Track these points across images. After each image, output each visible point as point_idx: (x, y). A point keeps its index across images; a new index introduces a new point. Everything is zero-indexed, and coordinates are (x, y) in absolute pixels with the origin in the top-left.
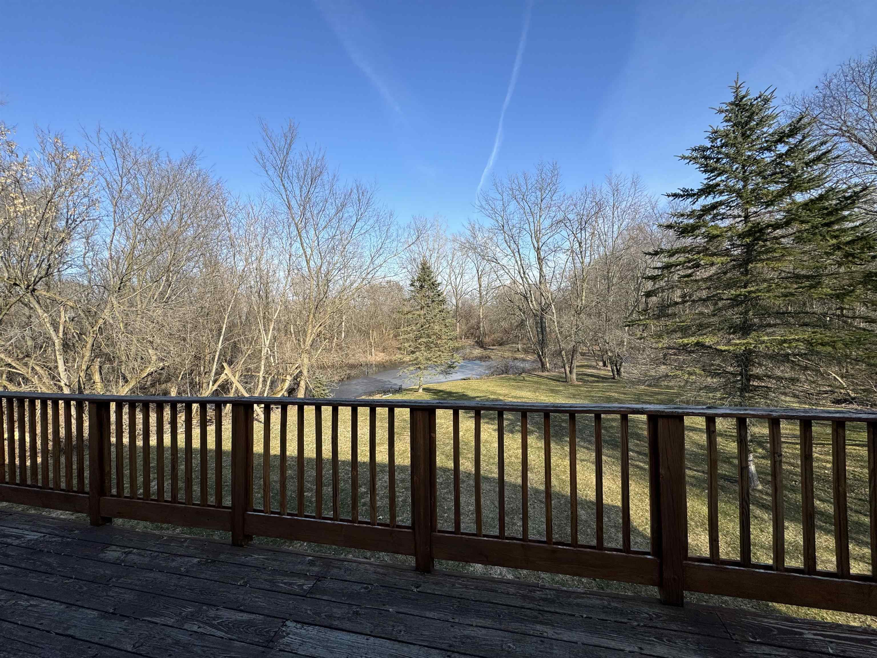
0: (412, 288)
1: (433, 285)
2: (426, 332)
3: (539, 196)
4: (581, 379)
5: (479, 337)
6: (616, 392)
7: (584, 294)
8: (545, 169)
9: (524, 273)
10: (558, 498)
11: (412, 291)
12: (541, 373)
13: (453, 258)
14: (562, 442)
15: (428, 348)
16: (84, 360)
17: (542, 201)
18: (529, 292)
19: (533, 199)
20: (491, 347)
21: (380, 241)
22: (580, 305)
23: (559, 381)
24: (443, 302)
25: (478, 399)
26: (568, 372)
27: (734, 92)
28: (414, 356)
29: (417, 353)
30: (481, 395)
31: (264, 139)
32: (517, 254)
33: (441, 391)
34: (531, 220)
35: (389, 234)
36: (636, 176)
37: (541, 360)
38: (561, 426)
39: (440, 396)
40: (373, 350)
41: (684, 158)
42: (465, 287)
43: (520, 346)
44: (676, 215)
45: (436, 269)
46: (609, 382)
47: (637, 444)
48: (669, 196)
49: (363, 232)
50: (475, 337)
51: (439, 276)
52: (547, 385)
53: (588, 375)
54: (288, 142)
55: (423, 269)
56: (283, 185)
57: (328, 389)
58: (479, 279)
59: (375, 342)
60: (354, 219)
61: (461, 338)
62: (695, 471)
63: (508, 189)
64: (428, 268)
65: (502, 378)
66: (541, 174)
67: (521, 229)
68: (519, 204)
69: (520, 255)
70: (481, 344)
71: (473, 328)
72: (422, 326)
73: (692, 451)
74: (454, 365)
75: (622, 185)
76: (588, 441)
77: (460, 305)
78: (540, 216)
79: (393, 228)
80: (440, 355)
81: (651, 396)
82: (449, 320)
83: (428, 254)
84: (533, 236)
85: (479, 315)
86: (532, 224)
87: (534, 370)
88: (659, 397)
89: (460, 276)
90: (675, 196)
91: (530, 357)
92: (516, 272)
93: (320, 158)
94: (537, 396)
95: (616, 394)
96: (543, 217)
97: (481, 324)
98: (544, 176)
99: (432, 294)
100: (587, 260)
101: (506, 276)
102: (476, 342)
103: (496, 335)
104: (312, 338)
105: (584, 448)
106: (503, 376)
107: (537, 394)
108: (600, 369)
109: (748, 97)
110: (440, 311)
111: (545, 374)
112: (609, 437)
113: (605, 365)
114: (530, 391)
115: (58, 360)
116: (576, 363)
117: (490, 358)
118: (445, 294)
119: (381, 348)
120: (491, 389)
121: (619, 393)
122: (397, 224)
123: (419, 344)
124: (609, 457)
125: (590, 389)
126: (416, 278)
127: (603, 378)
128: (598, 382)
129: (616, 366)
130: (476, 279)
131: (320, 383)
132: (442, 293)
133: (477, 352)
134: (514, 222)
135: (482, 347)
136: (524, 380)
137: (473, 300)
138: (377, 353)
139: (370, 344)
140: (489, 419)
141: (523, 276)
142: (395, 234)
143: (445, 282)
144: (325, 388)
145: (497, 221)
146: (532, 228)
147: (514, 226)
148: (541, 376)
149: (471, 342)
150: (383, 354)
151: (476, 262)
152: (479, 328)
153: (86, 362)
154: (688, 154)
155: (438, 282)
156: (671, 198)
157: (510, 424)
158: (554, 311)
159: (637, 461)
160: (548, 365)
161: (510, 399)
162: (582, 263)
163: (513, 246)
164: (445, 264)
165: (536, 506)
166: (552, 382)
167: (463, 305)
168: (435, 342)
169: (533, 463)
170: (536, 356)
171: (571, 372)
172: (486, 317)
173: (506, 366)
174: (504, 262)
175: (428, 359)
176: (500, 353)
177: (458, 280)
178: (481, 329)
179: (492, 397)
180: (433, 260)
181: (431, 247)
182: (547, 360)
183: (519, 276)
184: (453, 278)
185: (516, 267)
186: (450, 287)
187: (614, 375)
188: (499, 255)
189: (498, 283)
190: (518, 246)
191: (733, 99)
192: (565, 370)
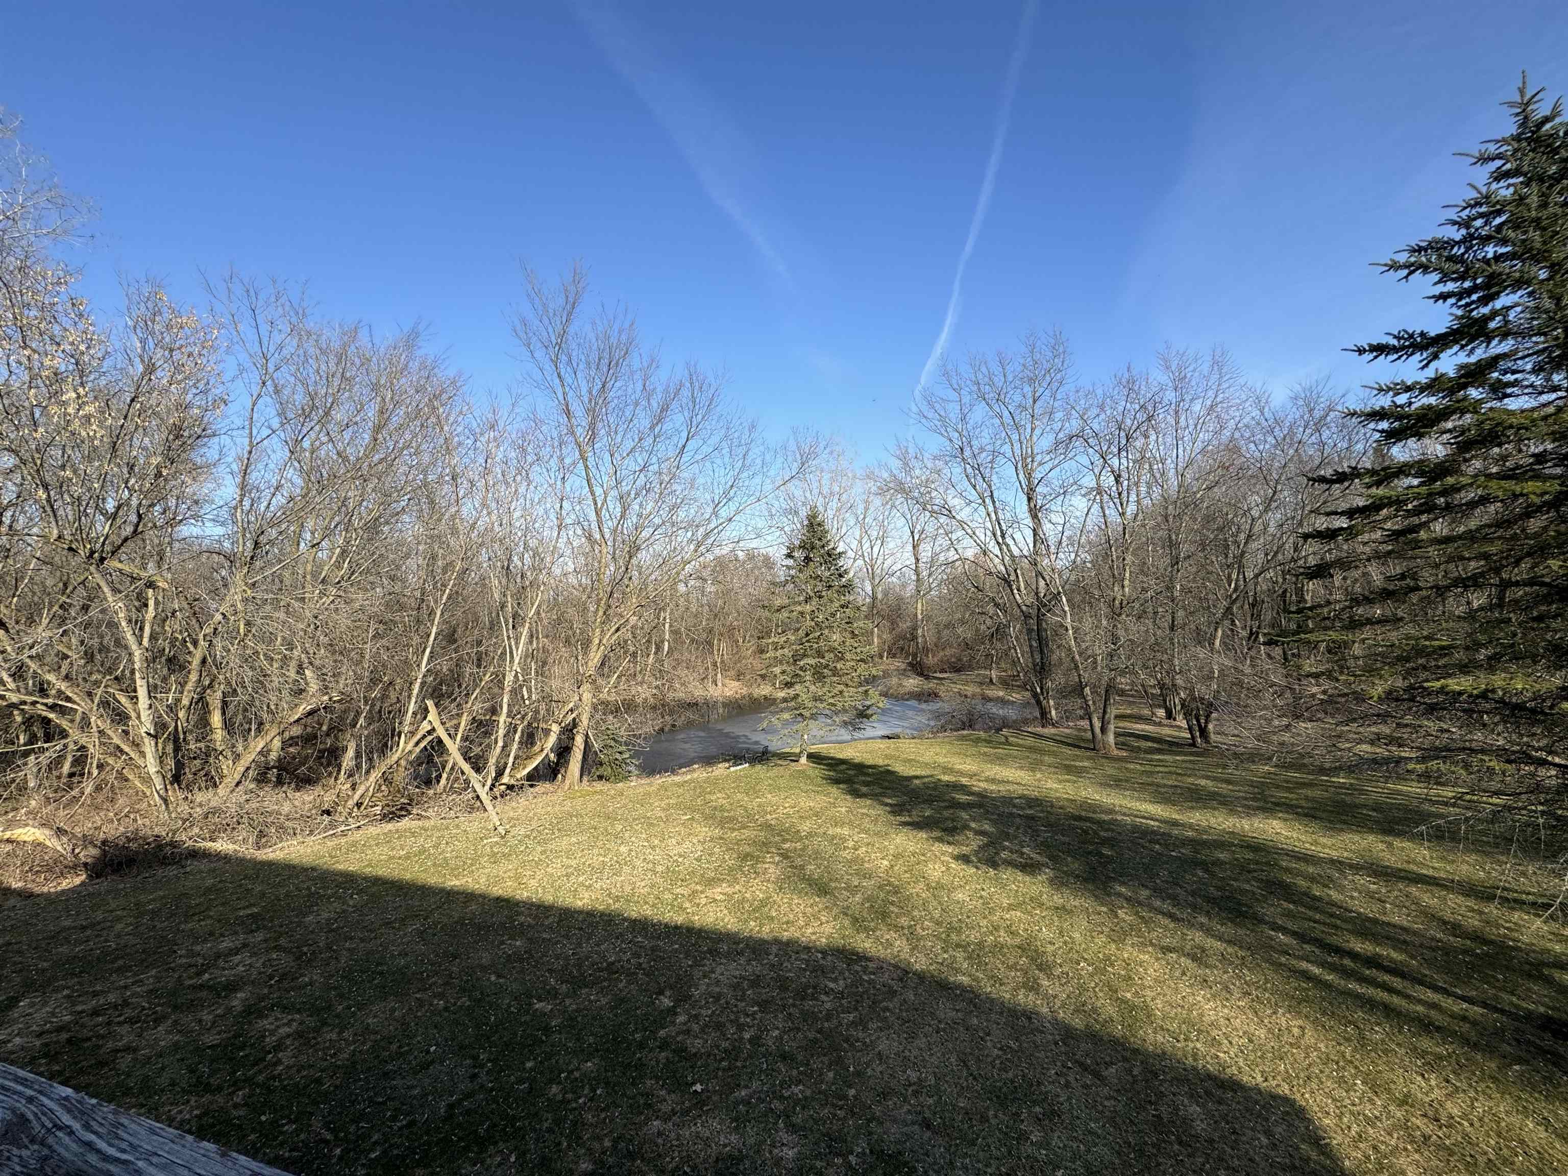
0: (790, 562)
1: (830, 556)
2: (815, 646)
3: (1030, 394)
4: (1123, 744)
5: (915, 656)
6: (1207, 778)
7: (1127, 575)
8: (1039, 343)
9: (1003, 536)
10: (1125, 1059)
11: (788, 567)
12: (1039, 730)
13: (866, 509)
14: (1109, 895)
15: (819, 676)
16: (187, 688)
17: (1034, 402)
18: (1013, 573)
19: (1018, 398)
20: (938, 675)
21: (732, 473)
22: (1119, 597)
23: (1079, 747)
24: (848, 587)
25: (917, 782)
26: (1098, 730)
27: (1517, 114)
28: (792, 692)
29: (798, 687)
30: (923, 773)
31: (528, 296)
32: (988, 500)
33: (843, 762)
34: (1015, 437)
35: (747, 462)
36: (1218, 352)
37: (1039, 703)
38: (1101, 855)
39: (841, 772)
40: (719, 675)
41: (1394, 266)
42: (888, 563)
43: (994, 674)
44: (1390, 389)
45: (834, 531)
46: (1185, 754)
47: (1290, 911)
48: (1361, 351)
49: (698, 457)
50: (908, 654)
51: (841, 544)
52: (1054, 754)
53: (1138, 737)
54: (571, 300)
55: (811, 525)
56: (559, 376)
57: (629, 750)
58: (914, 547)
59: (722, 662)
60: (684, 435)
61: (881, 657)
62: (1464, 999)
63: (968, 382)
64: (819, 525)
65: (963, 738)
66: (1032, 352)
67: (995, 453)
68: (991, 408)
69: (994, 502)
70: (918, 668)
71: (904, 638)
72: (807, 635)
73: (1433, 939)
74: (869, 712)
75: (1191, 368)
76: (1169, 897)
77: (880, 596)
78: (1033, 430)
79: (757, 451)
80: (841, 692)
81: (1288, 790)
82: (861, 624)
83: (820, 502)
84: (1020, 465)
85: (916, 615)
86: (1017, 446)
87: (1026, 722)
88: (1309, 793)
89: (879, 542)
90: (1380, 349)
91: (1016, 696)
92: (989, 533)
93: (627, 325)
94: (1039, 780)
95: (1210, 783)
96: (1037, 432)
97: (920, 631)
98: (1037, 356)
99: (827, 574)
100: (1131, 509)
101: (968, 542)
102: (910, 664)
103: (948, 652)
104: (599, 654)
105: (1164, 914)
106: (965, 732)
107: (1039, 775)
108: (1160, 724)
109: (1558, 120)
110: (842, 606)
111: (1049, 731)
112: (1218, 888)
113: (1169, 715)
114: (1021, 768)
115: (139, 688)
116: (1112, 712)
117: (936, 695)
118: (851, 574)
119: (732, 673)
120: (941, 760)
121: (1215, 779)
122: (763, 444)
123: (801, 669)
124: (1229, 942)
125: (1148, 768)
126: (797, 543)
127: (1171, 744)
128: (1159, 751)
129: (1198, 721)
130: (910, 547)
131: (613, 739)
132: (846, 572)
133: (912, 683)
134: (985, 441)
135: (921, 674)
136: (1007, 743)
137: (904, 586)
138: (727, 681)
139: (715, 664)
140: (944, 830)
141: (1000, 540)
142: (759, 461)
143: (851, 554)
144: (624, 748)
145: (951, 440)
146: (1018, 452)
147: (982, 449)
148: (1040, 736)
149: (899, 663)
150: (737, 684)
151: (909, 516)
152: (914, 638)
153: (189, 691)
154: (1403, 258)
155: (838, 550)
156: (1368, 356)
157: (987, 845)
158: (1067, 608)
159: (1302, 958)
160: (1053, 712)
161: (983, 785)
162: (1122, 514)
163: (981, 485)
164: (852, 522)
165: (1071, 1079)
166: (1068, 751)
167: (886, 594)
168: (832, 665)
169: (1050, 948)
170: (1028, 694)
171: (1103, 730)
172: (928, 618)
173: (970, 713)
174: (963, 515)
175: (816, 699)
176: (956, 688)
177: (876, 549)
178: (920, 640)
179: (946, 778)
180: (830, 513)
181: (825, 491)
182: (1052, 702)
183: (993, 542)
184: (866, 546)
185: (989, 525)
186: (860, 562)
187: (1193, 738)
188: (955, 502)
189: (952, 555)
190: (990, 486)
191: (1513, 130)
192: (1091, 725)
